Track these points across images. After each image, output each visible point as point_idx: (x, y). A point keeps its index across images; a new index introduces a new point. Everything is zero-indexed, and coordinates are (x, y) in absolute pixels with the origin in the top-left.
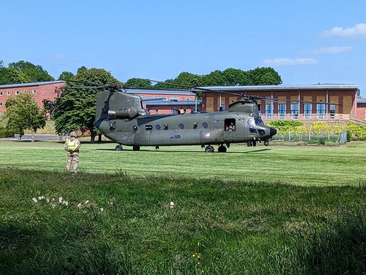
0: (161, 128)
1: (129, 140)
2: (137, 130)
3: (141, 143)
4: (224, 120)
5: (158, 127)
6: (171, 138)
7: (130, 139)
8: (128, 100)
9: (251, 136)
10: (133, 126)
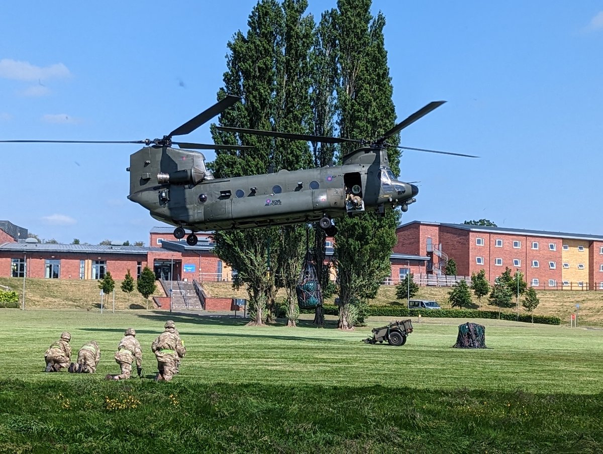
0: (245, 195)
1: (196, 215)
2: (205, 201)
3: (219, 216)
4: (343, 175)
5: (240, 194)
6: (266, 205)
7: (197, 213)
8: (184, 159)
9: (385, 196)
10: (199, 194)
